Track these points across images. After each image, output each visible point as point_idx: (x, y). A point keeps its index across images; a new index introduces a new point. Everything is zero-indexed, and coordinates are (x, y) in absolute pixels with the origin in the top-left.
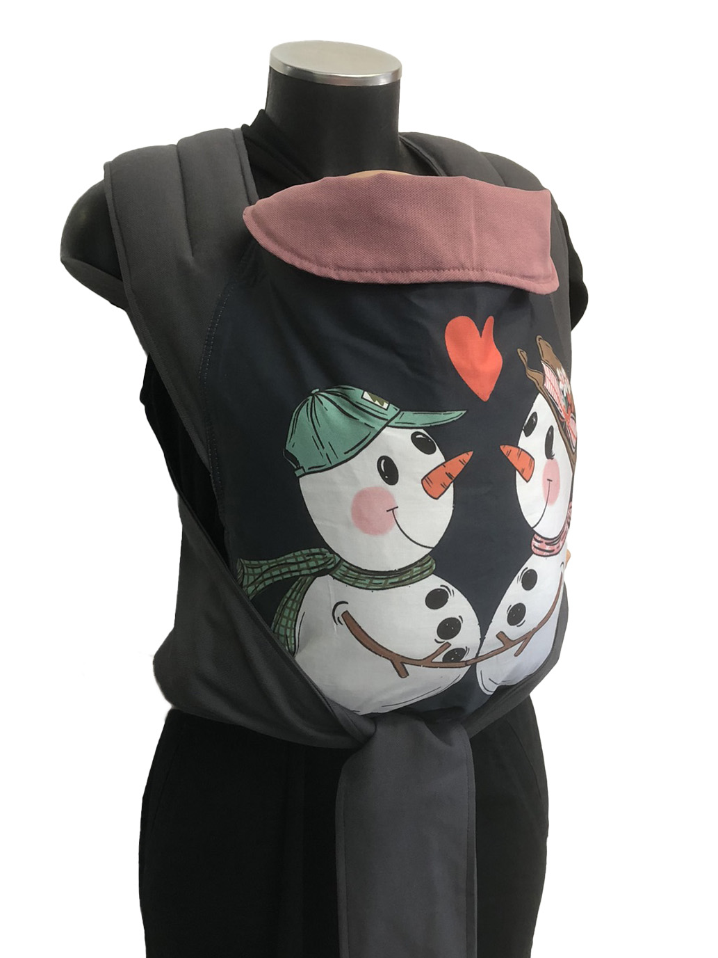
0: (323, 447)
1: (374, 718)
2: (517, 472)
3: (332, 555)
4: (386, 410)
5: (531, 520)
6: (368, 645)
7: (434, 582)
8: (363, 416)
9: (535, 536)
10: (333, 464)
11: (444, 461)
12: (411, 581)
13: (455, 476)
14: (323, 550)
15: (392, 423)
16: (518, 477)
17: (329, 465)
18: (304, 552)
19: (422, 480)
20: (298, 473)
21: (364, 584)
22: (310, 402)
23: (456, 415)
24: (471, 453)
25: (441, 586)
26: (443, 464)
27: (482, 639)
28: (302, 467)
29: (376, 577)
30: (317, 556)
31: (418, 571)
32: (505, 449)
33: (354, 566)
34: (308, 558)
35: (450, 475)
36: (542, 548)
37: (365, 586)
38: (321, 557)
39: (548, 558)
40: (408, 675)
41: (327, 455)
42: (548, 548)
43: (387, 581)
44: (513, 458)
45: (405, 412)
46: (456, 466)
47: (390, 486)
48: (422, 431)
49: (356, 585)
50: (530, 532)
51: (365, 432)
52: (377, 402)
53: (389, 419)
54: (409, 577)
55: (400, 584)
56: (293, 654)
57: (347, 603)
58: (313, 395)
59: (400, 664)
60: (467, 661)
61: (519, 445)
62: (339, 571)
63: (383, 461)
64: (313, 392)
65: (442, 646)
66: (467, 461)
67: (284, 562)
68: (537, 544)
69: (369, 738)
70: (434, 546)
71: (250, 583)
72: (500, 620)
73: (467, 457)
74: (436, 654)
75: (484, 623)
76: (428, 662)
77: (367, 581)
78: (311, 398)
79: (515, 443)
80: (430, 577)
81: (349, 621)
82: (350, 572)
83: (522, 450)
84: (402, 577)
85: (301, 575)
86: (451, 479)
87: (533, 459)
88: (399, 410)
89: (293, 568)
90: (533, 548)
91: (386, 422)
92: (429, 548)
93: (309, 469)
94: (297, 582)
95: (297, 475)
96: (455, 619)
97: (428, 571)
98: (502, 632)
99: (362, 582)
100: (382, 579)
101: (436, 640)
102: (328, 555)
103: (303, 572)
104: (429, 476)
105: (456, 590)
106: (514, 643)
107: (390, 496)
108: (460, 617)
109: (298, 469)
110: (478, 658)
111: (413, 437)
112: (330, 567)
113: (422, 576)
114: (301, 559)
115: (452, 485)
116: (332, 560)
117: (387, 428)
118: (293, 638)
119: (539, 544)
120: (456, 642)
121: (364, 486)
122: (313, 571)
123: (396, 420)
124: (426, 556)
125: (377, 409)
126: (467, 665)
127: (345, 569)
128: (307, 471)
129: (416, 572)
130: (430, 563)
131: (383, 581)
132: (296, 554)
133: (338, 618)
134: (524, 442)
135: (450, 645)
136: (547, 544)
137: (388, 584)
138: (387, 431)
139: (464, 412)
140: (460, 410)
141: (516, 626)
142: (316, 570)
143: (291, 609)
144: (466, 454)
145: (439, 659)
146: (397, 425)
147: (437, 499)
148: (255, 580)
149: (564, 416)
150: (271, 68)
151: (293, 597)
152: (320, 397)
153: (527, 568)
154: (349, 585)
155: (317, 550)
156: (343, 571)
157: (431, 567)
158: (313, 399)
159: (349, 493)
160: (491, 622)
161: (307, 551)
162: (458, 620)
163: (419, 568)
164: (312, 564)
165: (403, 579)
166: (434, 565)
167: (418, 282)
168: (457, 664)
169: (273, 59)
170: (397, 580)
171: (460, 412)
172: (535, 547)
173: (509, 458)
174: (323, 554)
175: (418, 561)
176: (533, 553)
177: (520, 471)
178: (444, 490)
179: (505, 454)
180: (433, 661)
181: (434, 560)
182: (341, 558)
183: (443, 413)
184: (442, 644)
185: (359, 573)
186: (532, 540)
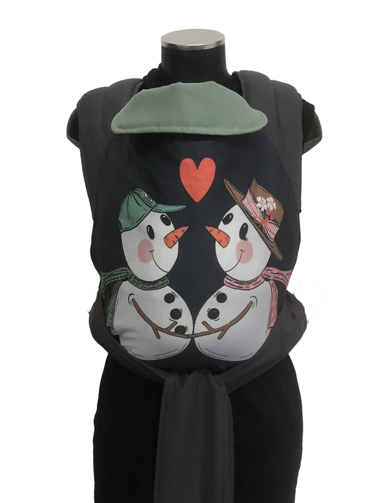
0: (130, 219)
2: (216, 242)
4: (152, 203)
5: (225, 267)
6: (143, 317)
7: (168, 290)
8: (143, 205)
9: (227, 276)
10: (133, 227)
11: (174, 229)
12: (158, 288)
13: (179, 237)
14: (127, 268)
15: (153, 210)
16: (217, 244)
17: (131, 228)
19: (164, 238)
20: (121, 231)
21: (140, 286)
22: (128, 197)
23: (181, 207)
24: (188, 227)
25: (172, 292)
26: (173, 231)
27: (194, 323)
28: (122, 228)
29: (145, 284)
32: (209, 229)
33: (137, 277)
34: (121, 272)
35: (177, 237)
36: (232, 283)
38: (125, 272)
39: (235, 290)
40: (160, 337)
41: (131, 222)
43: (148, 287)
44: (214, 234)
45: (159, 205)
46: (180, 233)
47: (151, 240)
48: (165, 214)
49: (138, 286)
50: (223, 274)
51: (144, 213)
52: (149, 199)
53: (152, 207)
54: (157, 286)
55: (153, 289)
57: (133, 295)
59: (156, 329)
60: (189, 335)
61: (219, 228)
63: (149, 228)
66: (185, 231)
67: (112, 274)
68: (228, 281)
70: (168, 271)
72: (203, 314)
73: (185, 229)
74: (171, 327)
75: (194, 315)
76: (167, 331)
77: (141, 285)
78: (128, 195)
79: (217, 227)
80: (166, 287)
81: (135, 303)
82: (136, 280)
83: (221, 231)
84: (154, 285)
86: (177, 238)
87: (230, 237)
88: (156, 203)
89: (116, 277)
90: (224, 282)
91: (151, 209)
92: (166, 272)
94: (116, 284)
96: (178, 309)
97: (166, 284)
98: (205, 322)
100: (147, 285)
102: (128, 271)
103: (119, 279)
104: (167, 236)
105: (179, 296)
106: (216, 331)
107: (150, 245)
108: (181, 309)
109: (121, 229)
110: (194, 335)
111: (161, 216)
112: (129, 277)
113: (163, 286)
114: (118, 272)
115: (178, 242)
116: (129, 274)
117: (151, 212)
119: (230, 281)
120: (181, 322)
122: (123, 278)
123: (155, 208)
124: (165, 276)
125: (149, 202)
126: (189, 338)
128: (124, 230)
129: (161, 283)
130: (166, 280)
132: (117, 270)
133: (131, 301)
134: (222, 226)
135: (178, 323)
136: (236, 282)
137: (149, 288)
139: (185, 206)
141: (213, 320)
144: (185, 227)
145: (173, 330)
146: (155, 210)
147: (171, 248)
149: (259, 221)
151: (115, 290)
153: (220, 292)
154: (135, 286)
155: (124, 268)
156: (133, 279)
157: (167, 282)
159: (138, 242)
161: (121, 269)
163: (161, 282)
164: (122, 275)
165: (155, 286)
166: (169, 281)
168: (184, 336)
170: (152, 286)
171: (183, 206)
172: (226, 282)
173: (211, 233)
174: (126, 270)
175: (161, 278)
176: (224, 285)
177: (219, 241)
178: (174, 244)
179: (209, 231)
180: (170, 331)
181: (168, 278)
182: (133, 273)
183: (175, 206)
184: (173, 322)
185: (139, 281)
186: (224, 278)
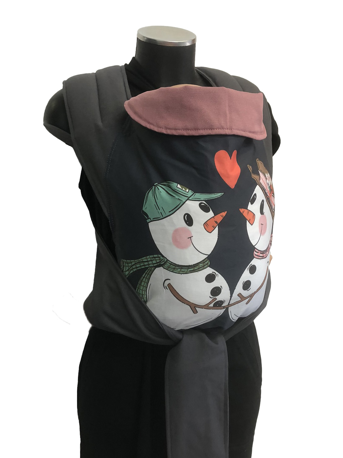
0: (159, 209)
1: (182, 331)
2: (247, 221)
3: (163, 258)
4: (188, 192)
5: (253, 242)
6: (179, 299)
7: (209, 271)
8: (177, 195)
9: (255, 249)
10: (164, 217)
11: (214, 215)
12: (199, 270)
13: (219, 223)
14: (159, 255)
15: (190, 199)
16: (248, 223)
17: (162, 217)
18: (151, 256)
19: (204, 224)
20: (148, 221)
22: (153, 189)
23: (219, 195)
24: (226, 212)
25: (212, 272)
26: (213, 217)
27: (231, 297)
28: (150, 218)
29: (183, 268)
30: (156, 258)
31: (202, 265)
32: (242, 210)
33: (173, 263)
34: (152, 259)
35: (216, 222)
36: (258, 255)
37: (178, 272)
38: (158, 259)
39: (261, 260)
40: (197, 312)
41: (161, 213)
42: (261, 255)
43: (187, 270)
44: (245, 214)
45: (196, 194)
46: (219, 218)
47: (189, 227)
48: (204, 202)
49: (174, 271)
50: (253, 248)
51: (178, 202)
52: (183, 189)
53: (189, 197)
54: (198, 268)
55: (193, 271)
56: (146, 302)
57: (170, 280)
58: (155, 186)
59: (194, 307)
60: (224, 306)
61: (248, 208)
62: (166, 265)
63: (186, 216)
64: (155, 184)
65: (213, 299)
66: (224, 216)
67: (141, 261)
68: (256, 253)
69: (179, 341)
70: (209, 254)
71: (126, 270)
72: (239, 288)
73: (224, 214)
74: (210, 303)
75: (232, 289)
76: (206, 307)
77: (179, 270)
78: (154, 187)
79: (246, 208)
80: (207, 268)
81: (171, 288)
82: (171, 265)
83: (249, 210)
85: (149, 267)
86: (217, 224)
87: (255, 215)
88: (193, 192)
89: (146, 263)
90: (254, 255)
91: (187, 198)
92: (207, 255)
93: (153, 219)
94: (147, 270)
95: (148, 222)
96: (219, 287)
97: (206, 266)
98: (240, 293)
99: (177, 270)
101: (210, 297)
103: (150, 266)
104: (207, 222)
105: (219, 274)
106: (246, 298)
107: (189, 232)
108: (221, 286)
109: (148, 219)
110: (229, 305)
111: (200, 205)
112: (162, 263)
113: (203, 268)
114: (149, 259)
115: (217, 226)
116: (163, 260)
117: (188, 200)
118: (146, 295)
119: (257, 253)
120: (219, 298)
121: (178, 227)
122: (155, 265)
123: (192, 197)
124: (206, 258)
125: (184, 192)
126: (224, 308)
127: (169, 264)
129: (201, 266)
130: (207, 262)
131: (186, 270)
132: (147, 257)
133: (166, 286)
134: (250, 207)
135: (217, 299)
136: (261, 253)
138: (188, 202)
139: (223, 194)
140: (221, 193)
141: (246, 291)
142: (156, 265)
143: (145, 282)
144: (223, 212)
145: (212, 305)
146: (192, 199)
147: (211, 233)
148: (129, 269)
149: (269, 195)
150: (137, 38)
151: (146, 277)
152: (158, 186)
153: (251, 264)
154: (171, 271)
155: (156, 256)
156: (168, 265)
157: (208, 263)
158: (155, 187)
159: (171, 230)
160: (235, 289)
161: (152, 256)
162: (220, 288)
163: (202, 264)
164: (154, 262)
165: (195, 269)
166: (209, 263)
167: (202, 135)
168: (219, 308)
169: (138, 34)
170: (192, 269)
171: (221, 194)
172: (255, 255)
173: (243, 214)
174: (159, 257)
175: (202, 261)
176: (254, 257)
177: (249, 220)
178: (214, 229)
179: (242, 212)
180: (209, 306)
181: (209, 260)
182: (167, 259)
183: (213, 194)
184: (213, 298)
185: (176, 266)
186: (254, 251)
